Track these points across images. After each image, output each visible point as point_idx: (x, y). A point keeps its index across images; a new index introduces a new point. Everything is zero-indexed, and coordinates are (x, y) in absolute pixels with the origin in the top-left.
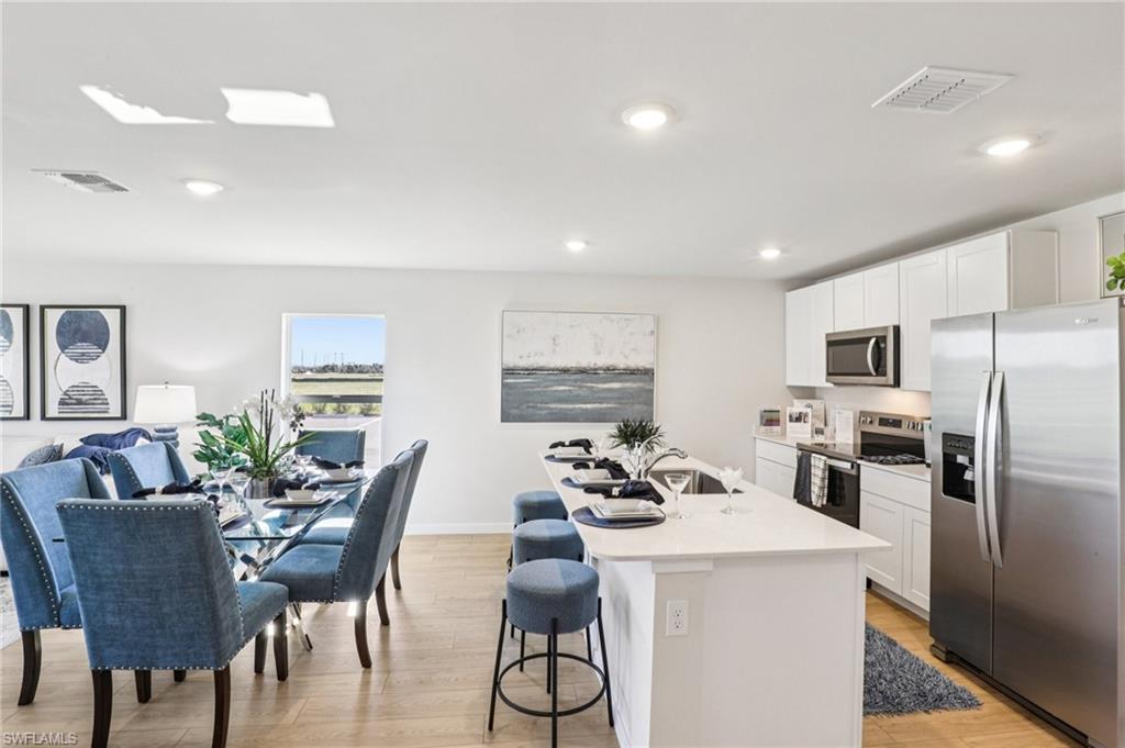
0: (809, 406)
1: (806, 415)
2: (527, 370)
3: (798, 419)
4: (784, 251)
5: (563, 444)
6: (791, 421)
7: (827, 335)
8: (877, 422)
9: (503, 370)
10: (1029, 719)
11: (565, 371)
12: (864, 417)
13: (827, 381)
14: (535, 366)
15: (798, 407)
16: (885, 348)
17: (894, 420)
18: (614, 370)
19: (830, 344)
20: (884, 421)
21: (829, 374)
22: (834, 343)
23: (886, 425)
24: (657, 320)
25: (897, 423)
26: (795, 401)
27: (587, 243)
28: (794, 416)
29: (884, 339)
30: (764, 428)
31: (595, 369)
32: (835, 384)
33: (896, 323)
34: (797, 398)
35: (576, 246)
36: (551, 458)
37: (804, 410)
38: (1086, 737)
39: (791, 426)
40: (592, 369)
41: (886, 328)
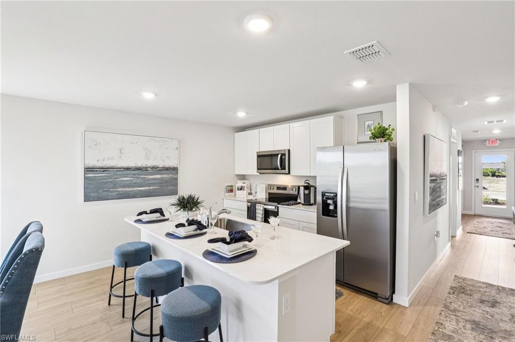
0: (244, 183)
1: (244, 187)
2: (102, 168)
3: (241, 189)
4: (247, 113)
5: (146, 213)
6: (238, 190)
7: (257, 152)
8: (275, 188)
9: (85, 168)
10: (357, 293)
11: (128, 169)
12: (270, 186)
13: (257, 172)
14: (108, 167)
15: (240, 184)
16: (285, 158)
17: (283, 187)
18: (157, 168)
19: (259, 156)
20: (279, 188)
21: (258, 169)
22: (261, 156)
23: (279, 189)
24: (179, 142)
25: (285, 188)
26: (238, 181)
27: (156, 95)
28: (239, 188)
29: (284, 155)
30: (227, 194)
31: (146, 168)
32: (260, 173)
33: (289, 148)
34: (239, 180)
35: (149, 96)
36: (139, 221)
37: (243, 185)
38: (377, 294)
39: (238, 192)
40: (144, 168)
41: (285, 150)
